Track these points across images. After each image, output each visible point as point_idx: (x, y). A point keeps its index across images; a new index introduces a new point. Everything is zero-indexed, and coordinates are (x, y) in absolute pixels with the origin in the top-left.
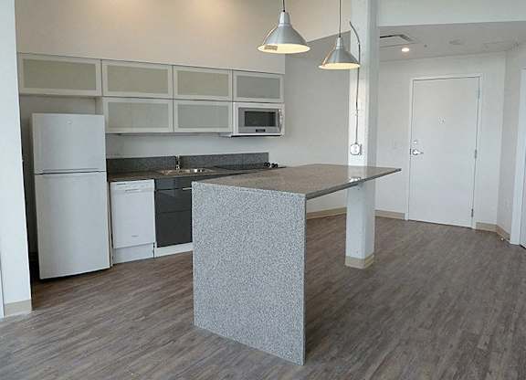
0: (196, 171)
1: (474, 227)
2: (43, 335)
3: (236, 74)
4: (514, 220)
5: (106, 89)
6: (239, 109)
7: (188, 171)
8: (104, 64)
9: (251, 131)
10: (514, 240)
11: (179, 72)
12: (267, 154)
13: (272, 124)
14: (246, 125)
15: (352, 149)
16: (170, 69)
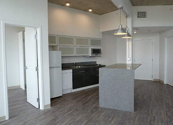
0: (80, 67)
1: (153, 80)
2: (61, 112)
3: (90, 39)
4: (165, 77)
5: (58, 44)
6: (92, 49)
7: (77, 67)
8: (58, 36)
9: (94, 55)
10: (165, 83)
11: (76, 38)
12: (96, 62)
13: (99, 53)
14: (93, 53)
15: (128, 59)
16: (74, 37)
